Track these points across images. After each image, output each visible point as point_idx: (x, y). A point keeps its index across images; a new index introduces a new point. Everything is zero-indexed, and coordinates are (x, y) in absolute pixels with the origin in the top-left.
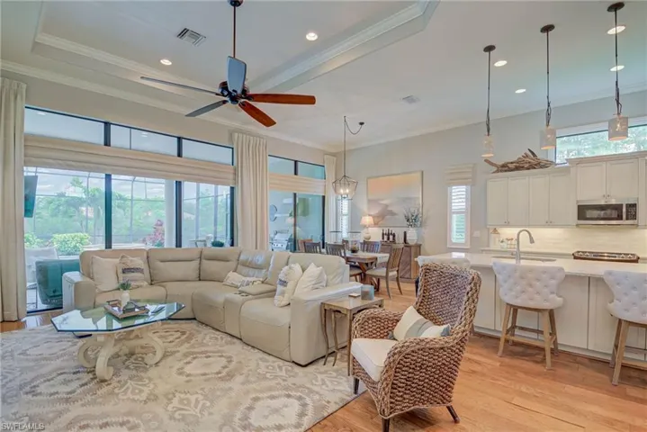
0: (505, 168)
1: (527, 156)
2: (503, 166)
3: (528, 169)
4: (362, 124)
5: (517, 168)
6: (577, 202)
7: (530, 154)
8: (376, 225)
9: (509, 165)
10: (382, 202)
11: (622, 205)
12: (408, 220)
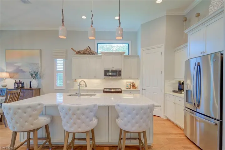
0: (79, 53)
1: (87, 49)
3: (88, 54)
5: (84, 54)
6: (104, 69)
8: (11, 77)
9: (81, 52)
10: (16, 65)
11: (117, 71)
12: (32, 75)
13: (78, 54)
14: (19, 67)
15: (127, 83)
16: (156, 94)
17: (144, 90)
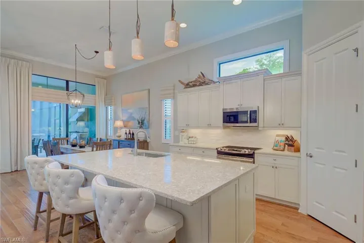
0: (188, 86)
1: (199, 77)
2: (188, 84)
3: (199, 86)
4: (97, 52)
5: (194, 86)
6: (223, 109)
7: (201, 75)
8: (125, 127)
9: (190, 84)
10: (129, 111)
11: (248, 111)
12: (139, 123)
13: (187, 88)
14: (131, 114)
15: (277, 138)
16: (344, 171)
17: (311, 157)
